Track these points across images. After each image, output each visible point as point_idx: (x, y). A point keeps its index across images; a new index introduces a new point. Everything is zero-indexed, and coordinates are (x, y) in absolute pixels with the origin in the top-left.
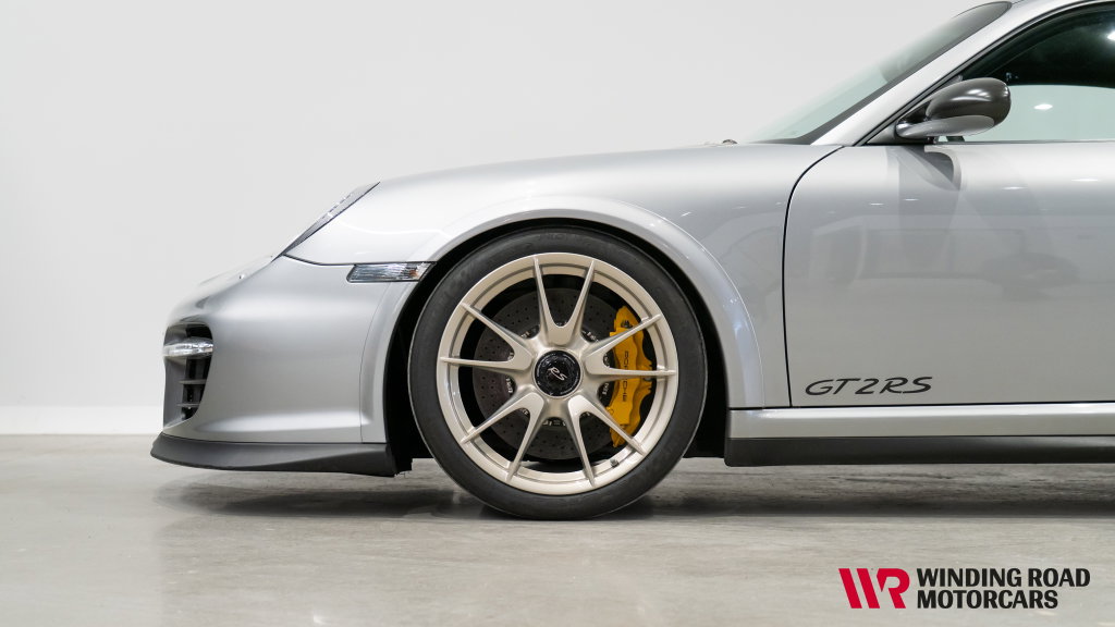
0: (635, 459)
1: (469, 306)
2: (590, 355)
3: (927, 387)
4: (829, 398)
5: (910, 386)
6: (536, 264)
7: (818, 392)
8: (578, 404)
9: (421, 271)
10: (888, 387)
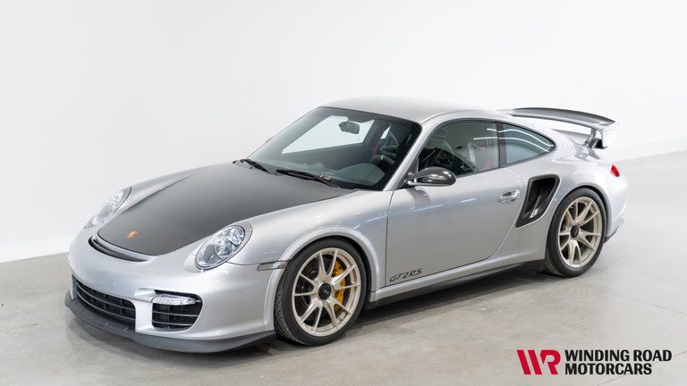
0: (348, 317)
2: (334, 282)
4: (396, 281)
7: (393, 280)
8: (332, 301)
9: (286, 263)
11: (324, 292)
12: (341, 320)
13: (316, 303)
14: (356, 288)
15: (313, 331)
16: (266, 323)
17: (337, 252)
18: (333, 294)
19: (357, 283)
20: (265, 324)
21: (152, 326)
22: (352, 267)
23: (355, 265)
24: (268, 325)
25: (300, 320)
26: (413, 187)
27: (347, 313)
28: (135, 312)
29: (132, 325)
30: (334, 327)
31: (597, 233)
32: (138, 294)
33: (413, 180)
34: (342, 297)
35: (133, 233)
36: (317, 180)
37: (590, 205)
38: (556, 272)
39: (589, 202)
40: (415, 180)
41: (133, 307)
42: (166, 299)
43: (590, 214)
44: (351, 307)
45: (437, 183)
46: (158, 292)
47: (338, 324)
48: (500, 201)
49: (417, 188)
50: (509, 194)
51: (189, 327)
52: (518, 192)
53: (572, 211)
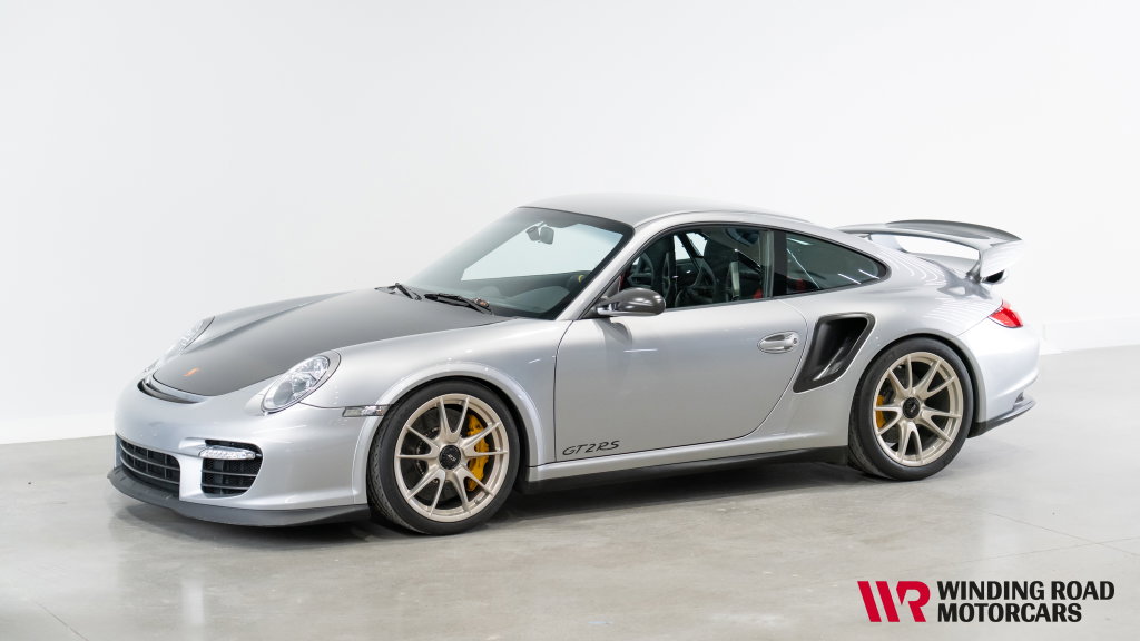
1: (409, 426)
2: (466, 445)
3: (617, 446)
4: (573, 456)
5: (610, 446)
6: (441, 400)
7: (569, 453)
8: (461, 472)
9: (385, 410)
10: (600, 448)
11: (450, 458)
12: (478, 503)
13: (436, 471)
14: (502, 456)
15: (430, 512)
16: (355, 492)
17: (468, 401)
18: (463, 462)
19: (503, 449)
20: (352, 494)
21: (200, 491)
22: (495, 424)
23: (499, 423)
24: (357, 496)
25: (408, 495)
26: (606, 318)
27: (487, 494)
28: (179, 472)
29: (175, 491)
30: (466, 511)
31: (956, 412)
32: (184, 445)
33: (606, 307)
34: (481, 470)
35: (193, 371)
36: (470, 306)
37: (937, 366)
38: (876, 471)
39: (935, 362)
40: (610, 307)
41: (178, 466)
42: (220, 452)
43: (938, 380)
44: (494, 485)
45: (640, 311)
46: (210, 443)
47: (472, 508)
48: (760, 348)
49: (613, 320)
50: (781, 337)
51: (245, 491)
52: (793, 336)
53: (901, 372)
